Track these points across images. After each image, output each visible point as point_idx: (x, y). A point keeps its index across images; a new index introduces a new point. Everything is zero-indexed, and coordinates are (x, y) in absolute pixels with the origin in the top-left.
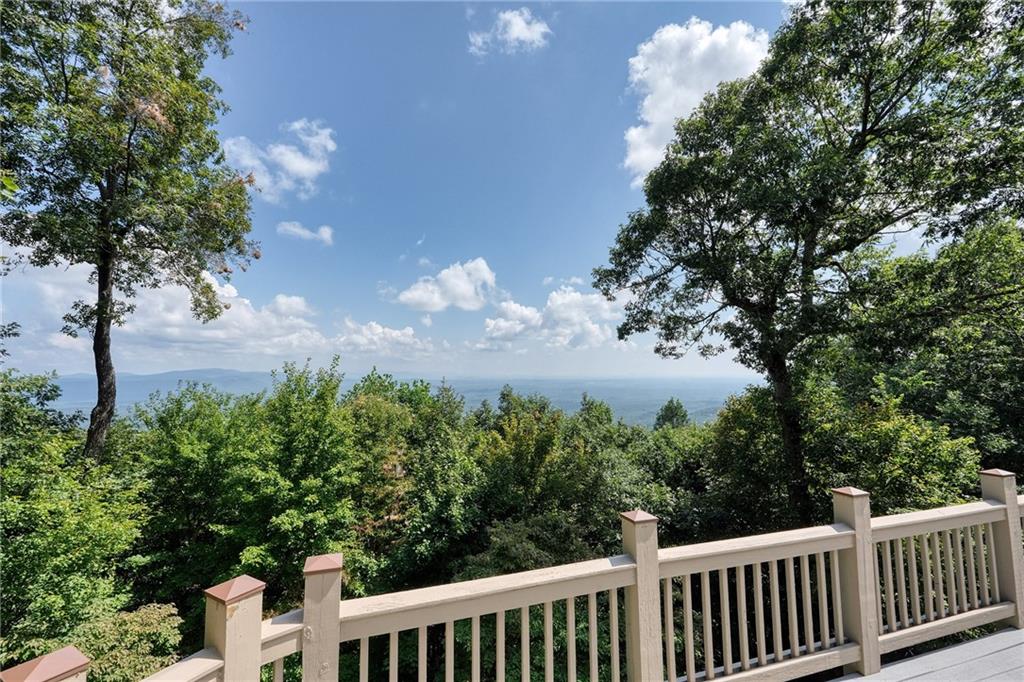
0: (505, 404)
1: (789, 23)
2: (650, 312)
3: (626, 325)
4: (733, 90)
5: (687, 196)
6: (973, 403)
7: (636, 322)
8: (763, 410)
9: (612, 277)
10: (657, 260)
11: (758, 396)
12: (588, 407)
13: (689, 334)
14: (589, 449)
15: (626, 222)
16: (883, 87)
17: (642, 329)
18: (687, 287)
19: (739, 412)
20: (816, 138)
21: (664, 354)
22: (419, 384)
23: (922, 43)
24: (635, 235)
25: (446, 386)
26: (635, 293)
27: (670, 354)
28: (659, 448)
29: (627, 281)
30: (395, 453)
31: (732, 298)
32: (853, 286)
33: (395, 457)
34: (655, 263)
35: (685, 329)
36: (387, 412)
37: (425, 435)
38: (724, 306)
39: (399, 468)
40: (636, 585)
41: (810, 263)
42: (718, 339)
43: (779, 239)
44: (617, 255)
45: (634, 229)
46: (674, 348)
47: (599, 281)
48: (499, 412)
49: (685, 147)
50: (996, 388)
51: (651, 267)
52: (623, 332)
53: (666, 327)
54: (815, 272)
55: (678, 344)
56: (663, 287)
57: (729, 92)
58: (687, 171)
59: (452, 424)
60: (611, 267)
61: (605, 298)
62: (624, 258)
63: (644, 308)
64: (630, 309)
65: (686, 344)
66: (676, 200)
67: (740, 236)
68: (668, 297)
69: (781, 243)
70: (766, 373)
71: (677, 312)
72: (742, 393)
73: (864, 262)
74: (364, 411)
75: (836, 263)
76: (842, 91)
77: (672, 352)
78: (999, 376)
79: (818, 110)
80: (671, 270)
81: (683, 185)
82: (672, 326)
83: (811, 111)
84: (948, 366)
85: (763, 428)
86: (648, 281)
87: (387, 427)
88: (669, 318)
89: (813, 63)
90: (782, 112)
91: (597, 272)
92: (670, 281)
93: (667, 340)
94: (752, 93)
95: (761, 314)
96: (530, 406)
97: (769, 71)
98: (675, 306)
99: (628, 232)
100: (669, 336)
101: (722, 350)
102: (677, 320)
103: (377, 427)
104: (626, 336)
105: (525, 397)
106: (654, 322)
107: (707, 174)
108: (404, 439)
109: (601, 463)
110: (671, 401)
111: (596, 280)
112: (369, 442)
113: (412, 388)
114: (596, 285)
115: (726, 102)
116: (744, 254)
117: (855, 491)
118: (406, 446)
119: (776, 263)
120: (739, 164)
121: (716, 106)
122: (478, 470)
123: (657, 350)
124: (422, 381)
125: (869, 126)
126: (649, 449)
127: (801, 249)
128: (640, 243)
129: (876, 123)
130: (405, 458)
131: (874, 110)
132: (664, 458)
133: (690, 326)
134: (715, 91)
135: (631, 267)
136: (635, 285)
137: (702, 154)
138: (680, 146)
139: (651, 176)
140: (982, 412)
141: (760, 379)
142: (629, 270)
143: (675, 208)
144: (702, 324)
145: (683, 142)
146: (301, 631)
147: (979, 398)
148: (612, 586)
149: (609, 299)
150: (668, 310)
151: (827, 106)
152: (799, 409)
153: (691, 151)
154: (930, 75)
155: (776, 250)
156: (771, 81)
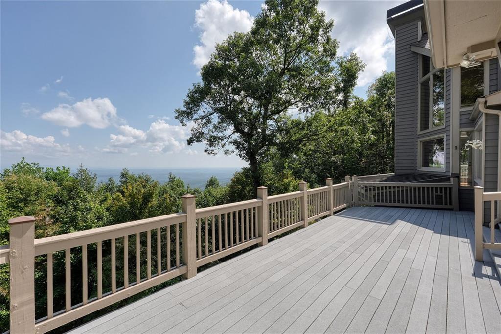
0: (124, 179)
1: (261, 14)
2: (203, 133)
3: (191, 138)
4: (239, 37)
5: (221, 81)
6: (312, 174)
7: (196, 137)
8: (247, 177)
9: (185, 114)
10: (207, 108)
11: (246, 171)
12: (172, 180)
13: (220, 145)
14: (172, 199)
15: (192, 88)
16: (290, 52)
17: (199, 141)
18: (219, 123)
19: (239, 178)
20: (269, 66)
21: (209, 153)
22: (61, 169)
23: (302, 39)
24: (196, 95)
25: (84, 168)
26: (196, 123)
27: (212, 153)
28: (206, 197)
29: (192, 117)
30: (44, 210)
31: (237, 130)
32: (279, 127)
33: (44, 212)
34: (205, 110)
35: (218, 142)
36: (36, 185)
37: (68, 198)
38: (234, 132)
39: (48, 219)
40: (186, 222)
41: (266, 118)
42: (232, 147)
43: (256, 106)
44: (187, 104)
45: (196, 92)
46: (213, 150)
47: (178, 115)
48: (120, 184)
49: (219, 57)
50: (318, 169)
51: (204, 112)
52: (190, 142)
53: (210, 140)
54: (267, 121)
55: (215, 149)
56: (209, 122)
57: (238, 37)
58: (220, 68)
59: (88, 191)
60: (184, 109)
61: (181, 124)
62: (191, 106)
63: (200, 131)
64: (194, 131)
65: (219, 149)
66: (215, 82)
67: (241, 103)
68: (211, 127)
69: (256, 108)
70: (249, 162)
71: (215, 134)
72: (240, 170)
73: (283, 120)
74: (16, 184)
75: (274, 119)
76: (279, 49)
77: (212, 152)
78: (319, 165)
79: (270, 55)
80: (212, 114)
81: (218, 75)
82: (213, 141)
83: (268, 55)
84: (306, 161)
85: (247, 184)
86: (202, 118)
87: (37, 194)
88: (211, 137)
89: (269, 35)
90: (258, 52)
91: (177, 111)
92: (212, 119)
93: (210, 147)
94: (247, 40)
95: (247, 136)
96: (139, 180)
97: (255, 32)
98: (214, 131)
99: (193, 93)
100: (211, 145)
101: (233, 152)
102: (215, 138)
103: (28, 195)
104: (191, 144)
105: (137, 175)
106: (205, 138)
107: (229, 72)
108: (51, 201)
109: (178, 206)
110: (212, 177)
111: (177, 115)
112: (21, 205)
113: (56, 171)
114: (176, 118)
115: (237, 41)
116: (242, 110)
117: (263, 187)
118: (53, 205)
119: (253, 116)
120: (240, 70)
121: (233, 42)
122: (107, 213)
123: (206, 151)
124: (63, 167)
125: (286, 66)
126: (201, 198)
127: (262, 112)
128: (198, 99)
129: (288, 65)
130: (52, 212)
131: (288, 61)
132: (208, 201)
133: (220, 141)
134: (233, 35)
135: (194, 111)
136: (196, 119)
137: (227, 62)
138: (217, 56)
139: (204, 67)
140: (314, 176)
141: (247, 165)
142: (193, 112)
143: (215, 86)
144: (225, 140)
145: (219, 54)
146: (8, 253)
147: (314, 172)
148: (177, 223)
149: (183, 125)
150: (211, 133)
151: (274, 54)
152: (260, 176)
153: (222, 60)
154: (305, 52)
155: (255, 111)
156: (254, 37)
